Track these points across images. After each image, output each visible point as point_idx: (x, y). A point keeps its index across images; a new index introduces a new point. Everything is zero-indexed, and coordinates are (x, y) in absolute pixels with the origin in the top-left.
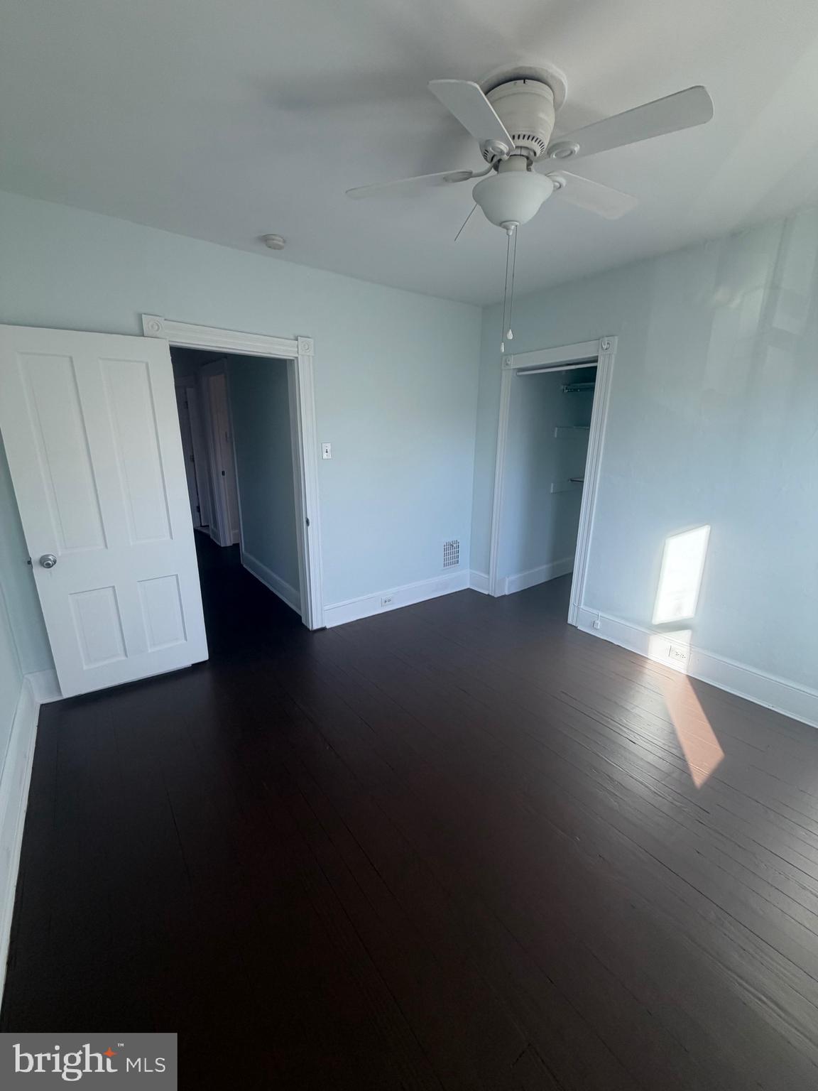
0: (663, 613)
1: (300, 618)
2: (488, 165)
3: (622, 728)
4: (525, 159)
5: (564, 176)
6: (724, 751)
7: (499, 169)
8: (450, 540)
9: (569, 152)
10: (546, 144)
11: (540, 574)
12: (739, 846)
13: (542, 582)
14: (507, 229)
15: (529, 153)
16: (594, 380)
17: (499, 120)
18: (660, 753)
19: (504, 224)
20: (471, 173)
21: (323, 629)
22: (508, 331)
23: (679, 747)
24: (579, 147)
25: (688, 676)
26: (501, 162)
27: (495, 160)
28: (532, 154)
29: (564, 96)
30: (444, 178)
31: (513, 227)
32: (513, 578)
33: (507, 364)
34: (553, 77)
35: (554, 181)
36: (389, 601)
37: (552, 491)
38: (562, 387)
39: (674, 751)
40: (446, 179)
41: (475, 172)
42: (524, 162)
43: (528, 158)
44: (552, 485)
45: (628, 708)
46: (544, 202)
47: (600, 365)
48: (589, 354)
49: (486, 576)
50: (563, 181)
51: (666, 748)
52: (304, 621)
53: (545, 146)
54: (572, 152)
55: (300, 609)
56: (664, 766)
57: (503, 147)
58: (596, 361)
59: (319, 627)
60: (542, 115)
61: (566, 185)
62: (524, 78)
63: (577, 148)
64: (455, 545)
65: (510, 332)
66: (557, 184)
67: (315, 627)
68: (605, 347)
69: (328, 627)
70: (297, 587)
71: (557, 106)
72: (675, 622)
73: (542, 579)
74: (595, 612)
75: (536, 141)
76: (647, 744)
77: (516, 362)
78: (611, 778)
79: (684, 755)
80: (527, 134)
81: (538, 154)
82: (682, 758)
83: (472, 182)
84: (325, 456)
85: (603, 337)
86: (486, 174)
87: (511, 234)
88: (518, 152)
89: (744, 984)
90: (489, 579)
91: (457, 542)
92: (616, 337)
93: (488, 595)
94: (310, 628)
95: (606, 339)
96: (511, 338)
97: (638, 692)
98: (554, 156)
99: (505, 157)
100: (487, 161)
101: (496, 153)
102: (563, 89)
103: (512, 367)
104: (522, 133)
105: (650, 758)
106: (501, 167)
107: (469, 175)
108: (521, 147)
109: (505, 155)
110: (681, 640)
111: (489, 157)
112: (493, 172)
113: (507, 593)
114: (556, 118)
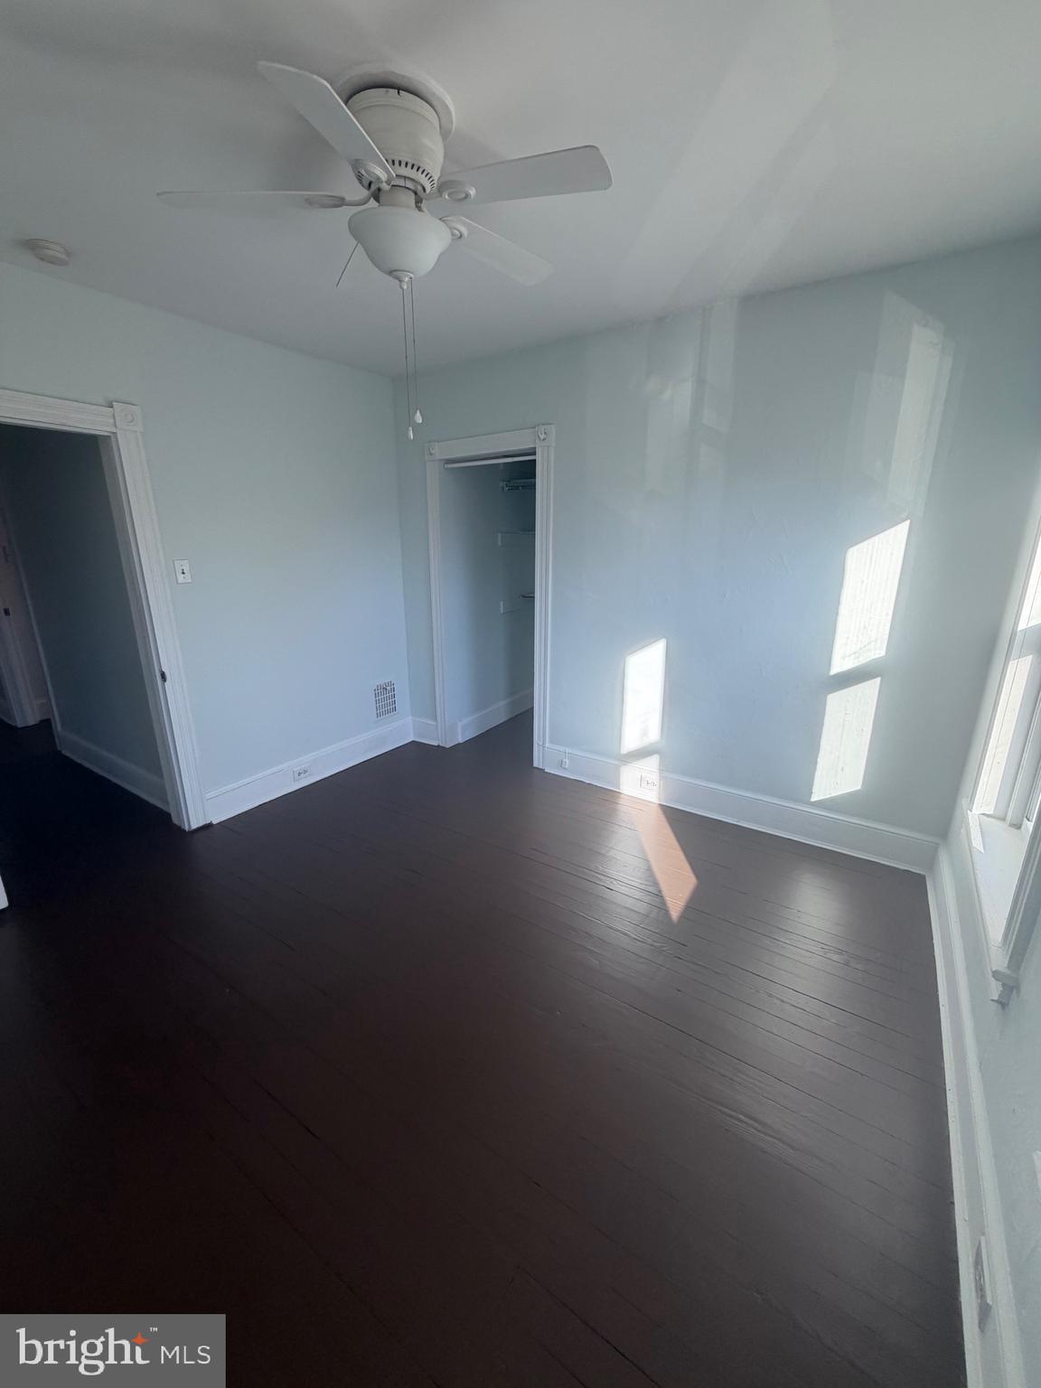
0: (630, 741)
1: (168, 816)
2: (364, 193)
3: (599, 876)
4: (413, 195)
5: (465, 224)
6: (697, 876)
7: (381, 201)
8: (382, 681)
9: (464, 195)
10: (436, 178)
11: (498, 713)
12: (716, 973)
13: (501, 722)
14: (400, 281)
15: (416, 188)
16: (533, 476)
17: (367, 136)
18: (638, 895)
19: (395, 273)
20: (343, 199)
21: (208, 827)
22: (416, 412)
23: (656, 884)
24: (474, 191)
25: (660, 805)
26: (381, 194)
27: (374, 187)
28: (420, 188)
29: (452, 122)
30: (306, 200)
31: (407, 279)
32: (466, 721)
33: (431, 454)
34: (434, 94)
35: (451, 228)
36: (305, 772)
37: (502, 611)
38: (501, 484)
39: (651, 889)
40: (310, 202)
41: (348, 198)
42: (411, 199)
43: (416, 193)
44: (502, 603)
45: (603, 852)
46: (441, 254)
47: (538, 458)
48: (526, 445)
49: (434, 724)
50: (464, 230)
51: (643, 887)
52: (175, 821)
53: (435, 181)
54: (467, 195)
55: (167, 802)
56: (642, 908)
57: (380, 172)
58: (534, 454)
59: (201, 824)
60: (427, 142)
61: (469, 234)
62: (399, 89)
63: (472, 192)
64: (388, 688)
65: (418, 414)
66: (457, 233)
67: (194, 826)
68: (542, 437)
69: (214, 822)
70: (157, 770)
71: (445, 133)
72: (643, 748)
73: (501, 718)
74: (562, 749)
75: (422, 173)
76: (623, 888)
77: (441, 451)
78: (590, 935)
79: (660, 891)
80: (411, 162)
81: (428, 190)
82: (659, 895)
83: (347, 212)
84: (181, 578)
85: (538, 425)
86: (364, 204)
87: (405, 287)
88: (401, 182)
89: (726, 1110)
90: (437, 726)
91: (391, 684)
92: (553, 426)
93: (439, 746)
94: (187, 828)
95: (542, 428)
96: (421, 421)
97: (613, 832)
98: (447, 197)
99: (385, 187)
100: (363, 186)
101: (371, 179)
102: (449, 113)
103: (438, 456)
104: (404, 160)
105: (629, 903)
106: (383, 197)
107: (340, 202)
108: (405, 177)
109: (384, 184)
110: (650, 767)
111: (366, 183)
112: (372, 203)
113: (461, 740)
114: (445, 147)
